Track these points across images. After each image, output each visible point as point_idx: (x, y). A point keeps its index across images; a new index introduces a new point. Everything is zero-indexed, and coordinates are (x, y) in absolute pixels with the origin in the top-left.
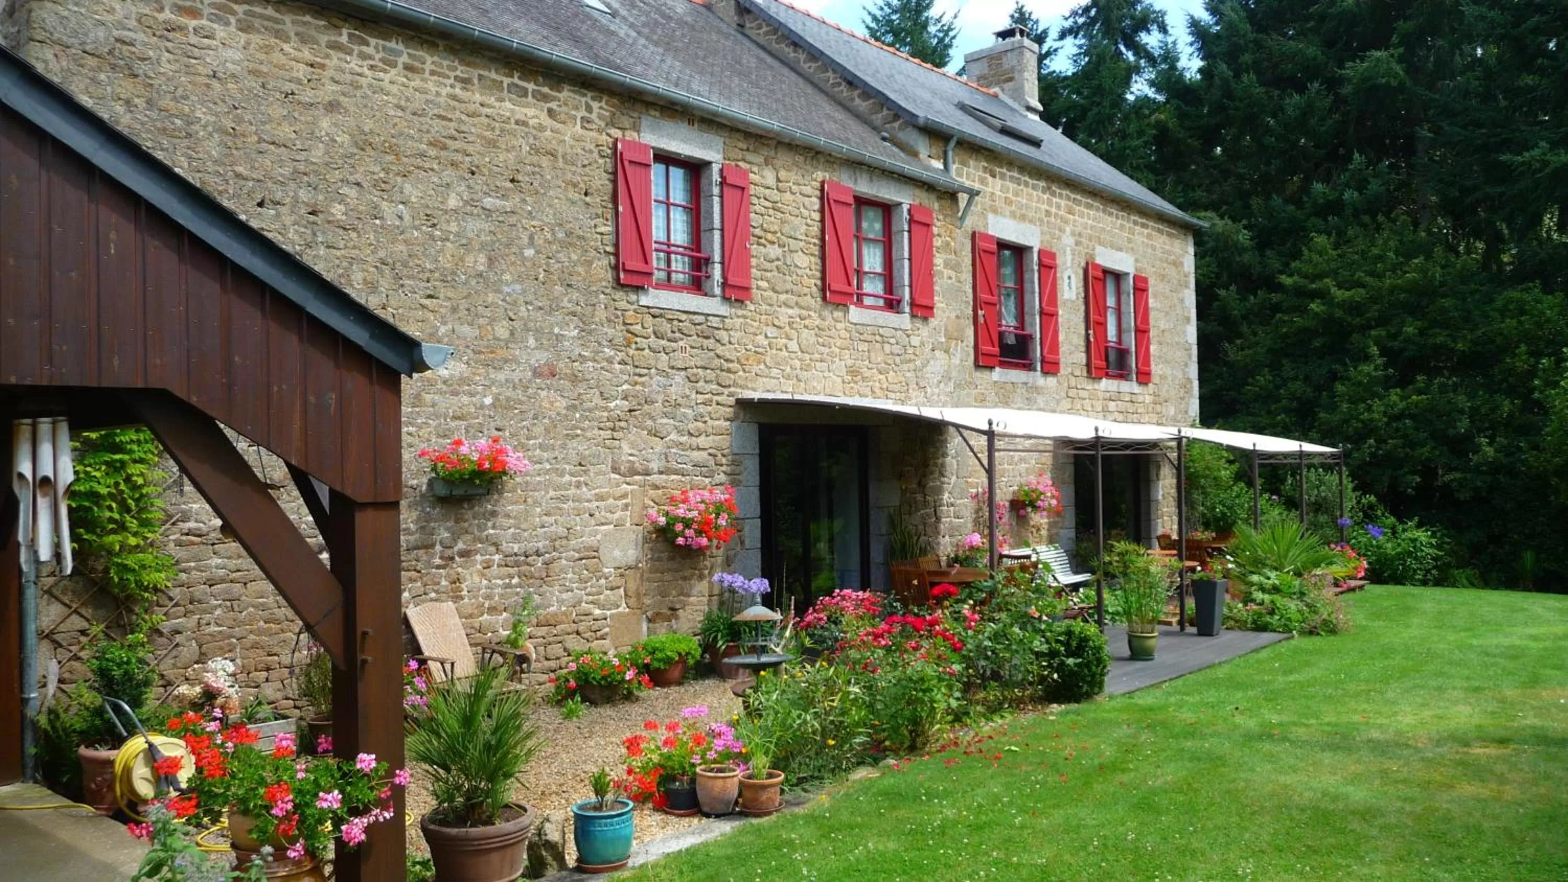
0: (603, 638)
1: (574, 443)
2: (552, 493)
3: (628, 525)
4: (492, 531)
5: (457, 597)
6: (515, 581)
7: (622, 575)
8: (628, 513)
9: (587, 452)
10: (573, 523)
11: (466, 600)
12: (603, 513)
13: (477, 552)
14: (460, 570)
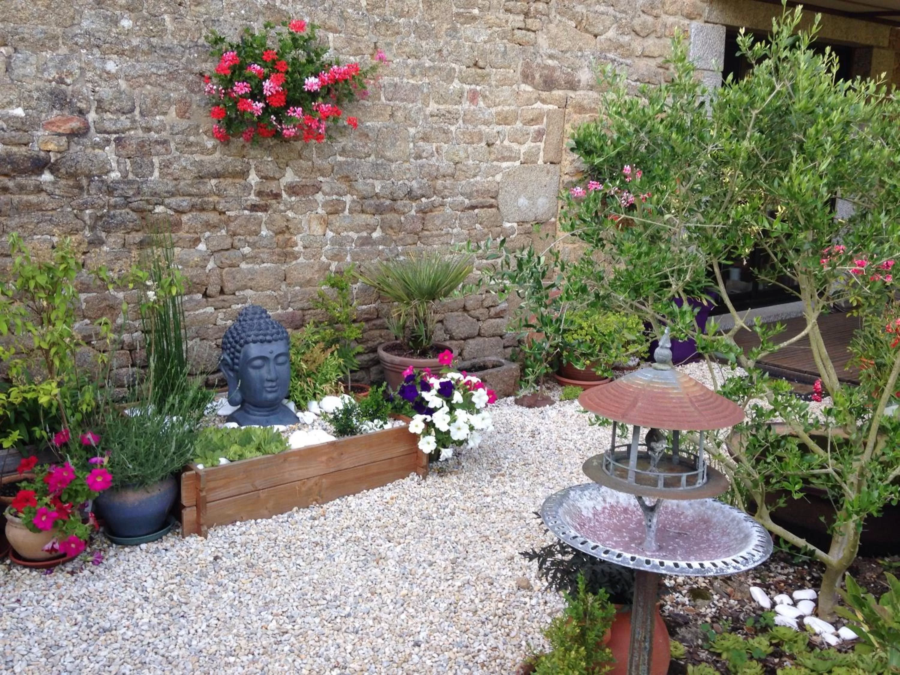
0: (498, 316)
1: (467, 30)
2: (433, 107)
3: (540, 162)
4: (340, 158)
5: (286, 255)
6: (377, 234)
7: (528, 233)
8: (542, 145)
9: (488, 46)
10: (462, 154)
11: (301, 260)
12: (506, 143)
13: (318, 189)
14: (290, 214)
